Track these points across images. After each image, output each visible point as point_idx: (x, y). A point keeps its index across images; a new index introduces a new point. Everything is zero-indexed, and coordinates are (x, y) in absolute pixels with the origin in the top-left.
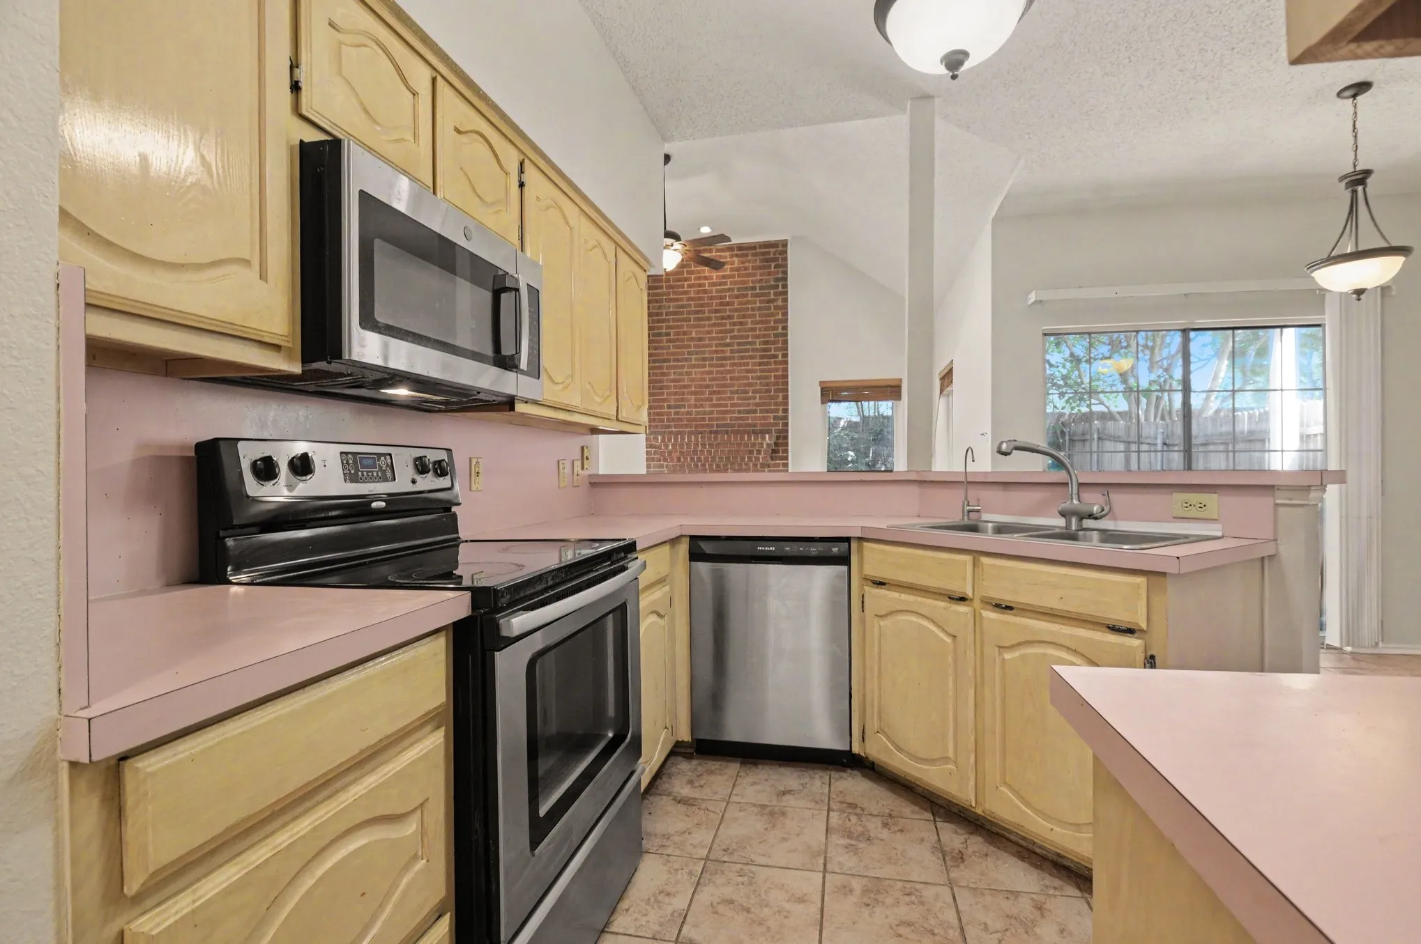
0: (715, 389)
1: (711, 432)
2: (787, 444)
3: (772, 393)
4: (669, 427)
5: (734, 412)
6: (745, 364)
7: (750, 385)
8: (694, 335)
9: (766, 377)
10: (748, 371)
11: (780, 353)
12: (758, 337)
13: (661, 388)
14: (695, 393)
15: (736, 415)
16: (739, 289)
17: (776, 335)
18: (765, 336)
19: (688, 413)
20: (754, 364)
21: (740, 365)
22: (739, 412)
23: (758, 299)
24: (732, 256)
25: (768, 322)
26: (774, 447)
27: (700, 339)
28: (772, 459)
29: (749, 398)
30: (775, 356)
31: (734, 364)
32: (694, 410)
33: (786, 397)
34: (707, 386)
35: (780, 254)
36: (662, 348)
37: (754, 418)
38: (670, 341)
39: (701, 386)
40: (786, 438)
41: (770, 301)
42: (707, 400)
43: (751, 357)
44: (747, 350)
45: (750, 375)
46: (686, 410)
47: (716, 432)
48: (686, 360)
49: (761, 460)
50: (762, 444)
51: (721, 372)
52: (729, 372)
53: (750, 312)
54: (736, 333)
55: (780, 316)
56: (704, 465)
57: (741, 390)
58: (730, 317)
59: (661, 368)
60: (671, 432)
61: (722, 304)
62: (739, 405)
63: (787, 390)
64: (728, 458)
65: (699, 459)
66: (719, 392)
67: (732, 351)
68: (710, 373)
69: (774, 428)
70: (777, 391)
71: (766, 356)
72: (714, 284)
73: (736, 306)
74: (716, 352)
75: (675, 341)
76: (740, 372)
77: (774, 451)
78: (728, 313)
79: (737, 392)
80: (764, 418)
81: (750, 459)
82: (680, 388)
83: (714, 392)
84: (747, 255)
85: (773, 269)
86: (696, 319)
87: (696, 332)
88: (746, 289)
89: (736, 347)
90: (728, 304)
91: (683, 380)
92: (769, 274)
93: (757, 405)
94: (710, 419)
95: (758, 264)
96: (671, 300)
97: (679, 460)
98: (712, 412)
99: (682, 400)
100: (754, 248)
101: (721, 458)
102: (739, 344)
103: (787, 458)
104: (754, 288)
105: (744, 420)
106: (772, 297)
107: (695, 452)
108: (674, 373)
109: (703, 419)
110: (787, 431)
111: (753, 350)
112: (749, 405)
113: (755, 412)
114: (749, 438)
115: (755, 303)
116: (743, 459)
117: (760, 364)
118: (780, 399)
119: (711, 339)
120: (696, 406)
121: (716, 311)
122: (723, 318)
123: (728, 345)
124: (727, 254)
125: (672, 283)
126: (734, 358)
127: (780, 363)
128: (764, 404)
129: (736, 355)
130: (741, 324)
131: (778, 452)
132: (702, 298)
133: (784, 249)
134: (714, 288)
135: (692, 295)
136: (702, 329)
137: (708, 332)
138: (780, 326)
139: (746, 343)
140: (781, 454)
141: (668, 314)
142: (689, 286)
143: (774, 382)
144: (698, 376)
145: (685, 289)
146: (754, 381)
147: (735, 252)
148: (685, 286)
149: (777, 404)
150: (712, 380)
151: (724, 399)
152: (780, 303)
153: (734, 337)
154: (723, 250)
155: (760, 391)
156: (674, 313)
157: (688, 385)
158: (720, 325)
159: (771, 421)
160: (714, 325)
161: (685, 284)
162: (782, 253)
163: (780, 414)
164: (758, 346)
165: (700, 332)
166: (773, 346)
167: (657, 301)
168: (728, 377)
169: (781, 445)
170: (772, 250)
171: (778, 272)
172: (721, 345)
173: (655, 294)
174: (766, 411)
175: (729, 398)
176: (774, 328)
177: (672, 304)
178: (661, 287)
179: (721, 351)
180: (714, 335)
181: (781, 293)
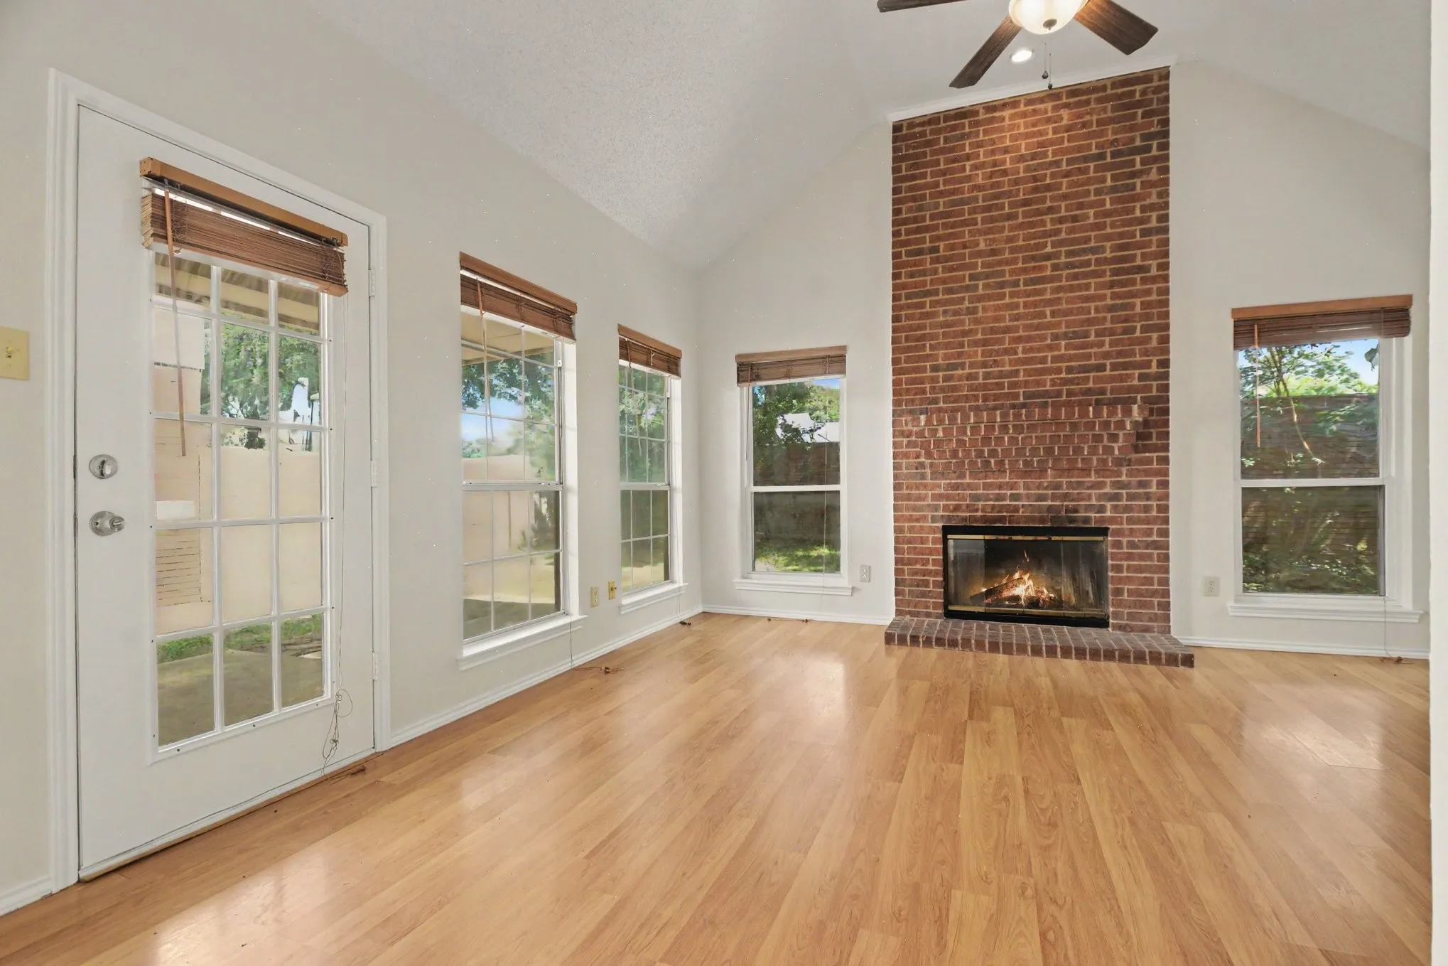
0: (1021, 333)
1: (1013, 406)
2: (1166, 424)
3: (1138, 334)
4: (935, 401)
5: (1059, 371)
6: (1080, 288)
7: (1091, 322)
8: (982, 246)
10: (1086, 299)
11: (1151, 264)
12: (1108, 238)
13: (923, 338)
14: (985, 343)
15: (1063, 376)
16: (1069, 162)
17: (1145, 233)
18: (1121, 235)
19: (970, 377)
20: (1100, 286)
21: (1071, 289)
22: (1069, 370)
23: (1108, 174)
24: (1055, 108)
25: (1130, 211)
26: (1142, 429)
27: (993, 252)
28: (1137, 452)
29: (1091, 346)
30: (1141, 269)
31: (1060, 289)
32: (981, 371)
33: (1165, 340)
34: (1007, 330)
35: (1154, 93)
36: (923, 273)
37: (1098, 380)
38: (937, 260)
39: (995, 330)
40: (1166, 411)
41: (1134, 175)
42: (1006, 352)
43: (1095, 274)
44: (1087, 264)
45: (1092, 305)
46: (967, 371)
47: (1026, 406)
48: (967, 288)
49: (1115, 452)
50: (1121, 425)
51: (1035, 304)
52: (1050, 302)
53: (1093, 198)
54: (1063, 236)
55: (1154, 199)
56: (1001, 463)
57: (1074, 332)
58: (1051, 210)
59: (919, 305)
60: (940, 410)
61: (1036, 190)
62: (1071, 358)
63: (1166, 327)
64: (1049, 451)
65: (993, 453)
66: (1029, 339)
67: (1055, 267)
68: (1013, 306)
69: (1140, 396)
70: (1145, 329)
71: (1125, 271)
72: (1022, 158)
73: (1064, 190)
74: (1025, 271)
75: (947, 259)
76: (1068, 301)
77: (1140, 436)
78: (1048, 204)
79: (1066, 336)
80: (1122, 378)
81: (1093, 450)
82: (955, 337)
83: (1019, 340)
84: (1088, 102)
85: (1139, 120)
86: (986, 220)
87: (986, 240)
88: (1084, 159)
89: (1063, 259)
90: (1048, 188)
91: (962, 323)
92: (1132, 128)
93: (1107, 355)
94: (1012, 385)
95: (1109, 114)
96: (942, 194)
97: (954, 454)
98: (1016, 373)
99: (960, 355)
100: (1104, 88)
101: (1034, 451)
102: (1070, 254)
103: (1166, 448)
104: (1100, 156)
105: (1078, 384)
106: (1138, 166)
107: (986, 440)
108: (945, 312)
109: (1000, 386)
110: (1167, 400)
111: (1098, 262)
112: (1089, 357)
113: (1101, 368)
114: (1097, 413)
115: (1104, 181)
116: (1078, 450)
117: (1112, 285)
118: (1154, 343)
119: (1014, 250)
120: (984, 365)
121: (1026, 203)
122: (1039, 213)
123: (1048, 257)
124: (1049, 105)
125: (942, 167)
126: (1059, 278)
127: (1154, 280)
128: (1120, 354)
129: (1065, 273)
130: (1075, 219)
131: (1149, 437)
132: (998, 185)
133: (1163, 83)
134: (1022, 165)
135: (980, 181)
136: (997, 236)
137: (1010, 240)
138: (1154, 215)
139: (1084, 251)
140: (1154, 441)
141: (932, 217)
142: (975, 167)
143: (1140, 315)
144: (990, 314)
145: (968, 173)
146: (1100, 315)
147: (1064, 100)
148: (968, 168)
149: (1145, 353)
150: (1017, 318)
151: (1039, 350)
152: (1154, 176)
153: (1061, 243)
154: (1042, 100)
155: (1112, 332)
156: (948, 215)
157: (971, 330)
158: (1032, 225)
159: (1136, 382)
160: (1021, 226)
161: (968, 164)
162: (1158, 90)
163: (1154, 369)
164: (1108, 254)
165: (994, 240)
166: (1138, 252)
167: (914, 199)
168: (1048, 311)
169: (1156, 424)
170: (1138, 88)
171: (1151, 124)
172: (1033, 258)
173: (911, 189)
174: (1125, 366)
175: (1050, 348)
176: (1141, 221)
177: (941, 201)
178: (924, 176)
179: (1034, 268)
180: (1021, 243)
181: (1155, 160)
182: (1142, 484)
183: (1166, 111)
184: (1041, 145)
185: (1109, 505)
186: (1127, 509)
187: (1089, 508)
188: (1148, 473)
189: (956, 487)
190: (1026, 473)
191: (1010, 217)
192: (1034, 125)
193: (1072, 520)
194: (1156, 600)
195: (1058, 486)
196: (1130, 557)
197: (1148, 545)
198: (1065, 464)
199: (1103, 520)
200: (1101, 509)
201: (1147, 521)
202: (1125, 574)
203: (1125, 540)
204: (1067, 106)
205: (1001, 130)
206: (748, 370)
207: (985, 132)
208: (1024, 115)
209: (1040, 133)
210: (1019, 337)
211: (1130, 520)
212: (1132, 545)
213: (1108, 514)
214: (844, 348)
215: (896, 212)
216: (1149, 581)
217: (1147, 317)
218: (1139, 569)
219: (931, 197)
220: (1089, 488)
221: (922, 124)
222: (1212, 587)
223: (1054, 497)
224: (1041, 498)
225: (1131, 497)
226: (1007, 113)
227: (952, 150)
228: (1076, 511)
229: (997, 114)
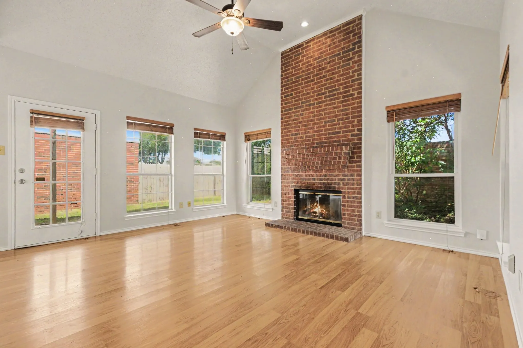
0: (316, 122)
1: (313, 147)
2: (360, 152)
3: (351, 119)
4: (291, 146)
5: (326, 134)
6: (333, 104)
7: (336, 116)
8: (305, 92)
9: (346, 110)
10: (335, 108)
11: (356, 92)
12: (341, 84)
13: (288, 125)
14: (305, 125)
15: (328, 136)
16: (330, 58)
17: (353, 81)
18: (345, 83)
19: (302, 137)
20: (339, 103)
21: (330, 104)
22: (329, 134)
23: (342, 60)
24: (326, 39)
25: (348, 73)
26: (351, 155)
27: (308, 94)
28: (350, 163)
29: (336, 125)
30: (352, 95)
31: (327, 105)
32: (304, 135)
33: (360, 121)
34: (311, 121)
35: (356, 26)
36: (289, 103)
37: (338, 137)
38: (292, 98)
39: (308, 121)
40: (360, 148)
41: (350, 59)
42: (311, 128)
43: (337, 98)
44: (335, 95)
45: (336, 110)
46: (301, 135)
47: (316, 147)
48: (300, 107)
49: (342, 163)
50: (341, 153)
51: (320, 111)
52: (324, 110)
53: (337, 70)
54: (328, 86)
55: (357, 67)
56: (309, 167)
57: (331, 120)
58: (324, 76)
59: (288, 114)
60: (293, 149)
61: (320, 70)
62: (329, 130)
63: (361, 116)
64: (322, 163)
65: (306, 164)
66: (318, 123)
67: (325, 97)
68: (313, 112)
69: (351, 142)
70: (353, 117)
71: (347, 96)
72: (316, 59)
73: (328, 69)
74: (316, 99)
75: (295, 97)
76: (330, 109)
77: (352, 157)
78: (323, 74)
79: (328, 122)
80: (345, 136)
81: (335, 163)
82: (297, 124)
83: (315, 124)
84: (335, 34)
85: (351, 38)
86: (306, 83)
87: (305, 90)
88: (334, 56)
89: (328, 94)
90: (323, 68)
91: (299, 119)
92: (349, 42)
93: (340, 128)
94: (313, 140)
95: (342, 38)
96: (293, 75)
97: (296, 165)
98: (314, 136)
99: (298, 130)
100: (340, 28)
101: (318, 163)
102: (330, 92)
103: (360, 161)
104: (339, 54)
105: (332, 139)
106: (351, 56)
107: (303, 159)
108: (295, 116)
109: (309, 140)
110: (361, 144)
111: (338, 94)
112: (335, 129)
113: (339, 133)
115: (340, 63)
116: (330, 162)
117: (343, 102)
118: (356, 123)
119: (313, 92)
120: (305, 133)
121: (317, 75)
122: (321, 78)
123: (323, 94)
124: (323, 38)
125: (294, 66)
126: (326, 101)
127: (356, 98)
128: (345, 127)
129: (328, 99)
130: (331, 79)
131: (354, 157)
132: (309, 70)
133: (359, 21)
134: (316, 62)
135: (304, 69)
136: (309, 88)
137: (312, 89)
138: (356, 74)
139: (334, 90)
140: (356, 159)
141: (292, 83)
142: (303, 64)
143: (351, 112)
144: (307, 115)
145: (301, 67)
146: (339, 113)
147: (328, 35)
148: (301, 65)
149: (353, 126)
150: (314, 116)
151: (321, 127)
152: (356, 59)
153: (327, 88)
154: (321, 37)
155: (342, 119)
156: (295, 82)
157: (302, 121)
158: (319, 83)
159: (350, 137)
160: (315, 84)
161: (301, 64)
162: (357, 25)
163: (356, 132)
164: (341, 91)
165: (308, 89)
166: (351, 89)
167: (286, 78)
168: (323, 113)
169: (356, 153)
170: (351, 25)
171: (355, 39)
172: (319, 95)
173: (286, 74)
174: (346, 132)
175: (324, 126)
176: (352, 77)
177: (293, 77)
178: (289, 69)
179: (319, 98)
180: (315, 89)
181: (357, 52)
182: (352, 175)
183: (360, 33)
184: (321, 53)
185: (341, 182)
186: (347, 184)
187: (335, 183)
188: (353, 171)
189: (297, 176)
190: (317, 171)
191: (313, 81)
192: (319, 46)
193: (330, 188)
194: (356, 218)
195: (326, 176)
196: (348, 202)
197: (354, 198)
198: (327, 168)
199: (339, 188)
200: (339, 184)
201: (353, 189)
202: (346, 208)
203: (346, 195)
204: (329, 37)
205: (310, 50)
206: (248, 137)
207: (306, 51)
208: (317, 43)
209: (321, 49)
210: (315, 123)
211: (348, 188)
212: (349, 197)
213: (341, 186)
214: (270, 129)
215: (282, 83)
216: (353, 211)
217: (353, 113)
218: (351, 206)
219: (291, 77)
220: (335, 176)
221: (289, 52)
222: (379, 215)
223: (324, 179)
224: (321, 180)
225: (349, 180)
226: (311, 44)
227: (297, 59)
228: (331, 184)
229: (309, 44)
